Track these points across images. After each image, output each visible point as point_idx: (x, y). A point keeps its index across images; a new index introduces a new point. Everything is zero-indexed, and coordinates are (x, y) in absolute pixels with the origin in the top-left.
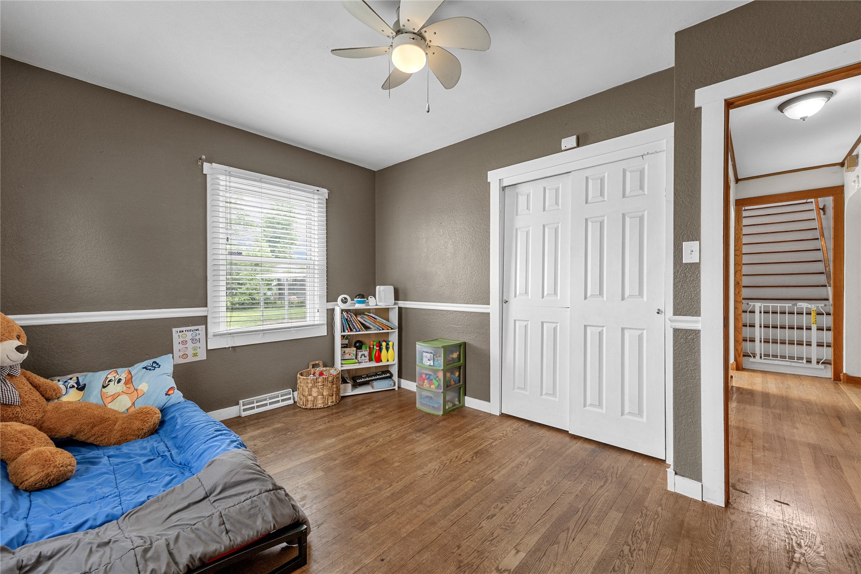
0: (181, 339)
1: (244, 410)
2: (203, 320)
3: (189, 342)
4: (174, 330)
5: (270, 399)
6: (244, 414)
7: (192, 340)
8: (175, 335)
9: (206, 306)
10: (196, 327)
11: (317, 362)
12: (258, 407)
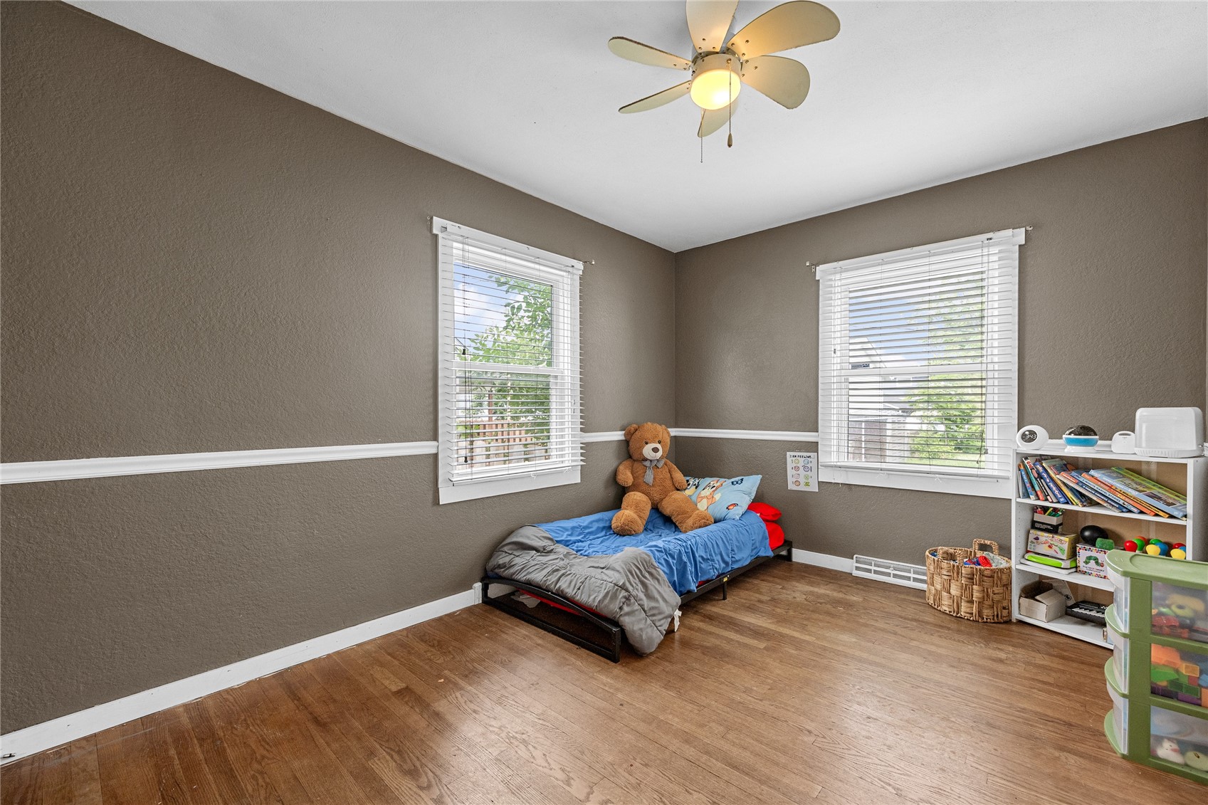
0: (794, 465)
1: (857, 568)
2: (813, 447)
3: (801, 468)
4: (788, 454)
5: (895, 569)
6: (856, 573)
7: (804, 467)
8: (789, 460)
9: (818, 432)
10: (808, 454)
11: (988, 542)
12: (876, 572)
